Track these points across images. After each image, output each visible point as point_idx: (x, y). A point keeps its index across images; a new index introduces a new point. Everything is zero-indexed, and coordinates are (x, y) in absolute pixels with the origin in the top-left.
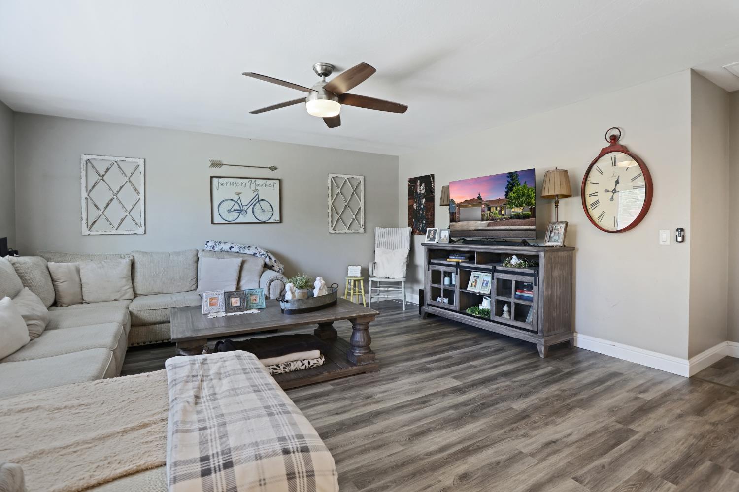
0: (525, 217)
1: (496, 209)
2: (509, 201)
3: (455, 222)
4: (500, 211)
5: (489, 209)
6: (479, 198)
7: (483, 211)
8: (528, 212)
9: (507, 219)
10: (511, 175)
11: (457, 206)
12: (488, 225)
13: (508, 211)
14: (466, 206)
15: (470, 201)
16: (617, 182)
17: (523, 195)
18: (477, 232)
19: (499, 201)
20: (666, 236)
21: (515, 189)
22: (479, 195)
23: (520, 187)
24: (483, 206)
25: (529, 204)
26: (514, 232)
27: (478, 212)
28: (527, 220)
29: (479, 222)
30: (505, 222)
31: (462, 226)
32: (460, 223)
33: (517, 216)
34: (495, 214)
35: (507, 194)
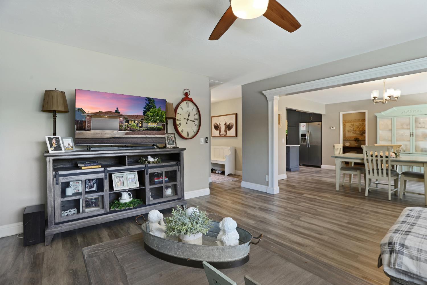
0: (158, 129)
1: (134, 122)
2: (146, 118)
3: (85, 130)
4: (138, 125)
5: (128, 122)
6: (117, 111)
7: (120, 122)
8: (160, 126)
9: (144, 130)
10: (149, 99)
11: (88, 116)
12: (126, 134)
13: (145, 125)
14: (101, 117)
15: (105, 112)
16: (189, 115)
17: (158, 115)
18: (113, 139)
19: (137, 116)
20: (202, 140)
21: (151, 110)
22: (117, 109)
23: (156, 109)
24: (121, 118)
25: (161, 121)
26: (149, 139)
27: (116, 123)
28: (159, 132)
29: (116, 132)
30: (142, 132)
31: (94, 134)
32: (92, 132)
33: (152, 129)
34: (133, 126)
35: (145, 113)
